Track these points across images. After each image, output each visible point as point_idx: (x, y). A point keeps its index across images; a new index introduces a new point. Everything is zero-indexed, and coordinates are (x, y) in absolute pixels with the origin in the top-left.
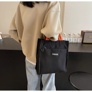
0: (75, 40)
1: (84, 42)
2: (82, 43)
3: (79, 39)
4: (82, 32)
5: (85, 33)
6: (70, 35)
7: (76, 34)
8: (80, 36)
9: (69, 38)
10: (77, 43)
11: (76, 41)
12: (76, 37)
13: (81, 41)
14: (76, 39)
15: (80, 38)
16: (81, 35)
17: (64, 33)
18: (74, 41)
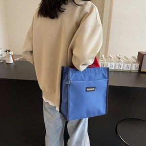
0: (128, 67)
1: (142, 70)
2: (140, 72)
3: (134, 65)
4: (139, 53)
5: (144, 56)
6: (119, 58)
7: (130, 57)
8: (135, 61)
9: (117, 64)
10: (130, 72)
11: (129, 69)
12: (128, 62)
13: (137, 69)
14: (130, 65)
15: (136, 63)
16: (138, 59)
17: (110, 56)
18: (125, 69)
